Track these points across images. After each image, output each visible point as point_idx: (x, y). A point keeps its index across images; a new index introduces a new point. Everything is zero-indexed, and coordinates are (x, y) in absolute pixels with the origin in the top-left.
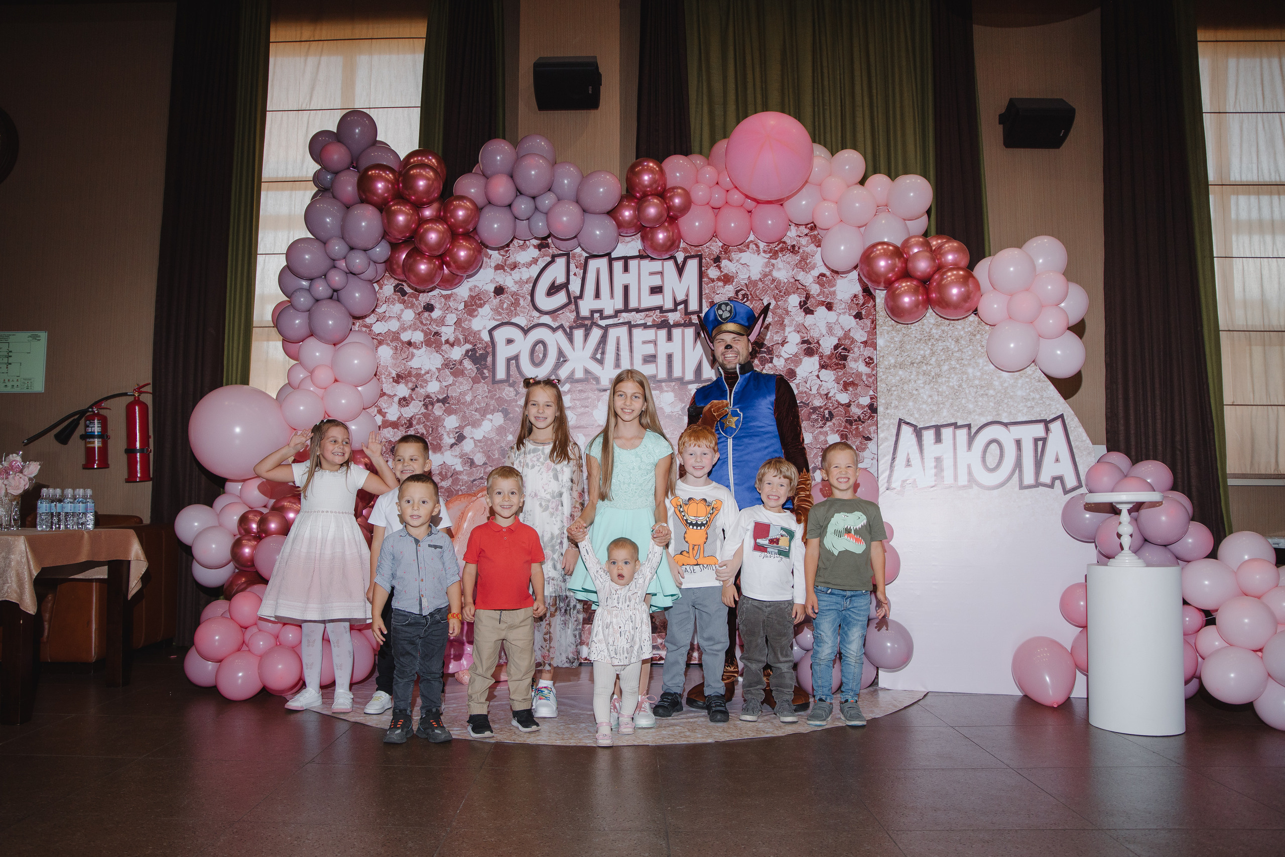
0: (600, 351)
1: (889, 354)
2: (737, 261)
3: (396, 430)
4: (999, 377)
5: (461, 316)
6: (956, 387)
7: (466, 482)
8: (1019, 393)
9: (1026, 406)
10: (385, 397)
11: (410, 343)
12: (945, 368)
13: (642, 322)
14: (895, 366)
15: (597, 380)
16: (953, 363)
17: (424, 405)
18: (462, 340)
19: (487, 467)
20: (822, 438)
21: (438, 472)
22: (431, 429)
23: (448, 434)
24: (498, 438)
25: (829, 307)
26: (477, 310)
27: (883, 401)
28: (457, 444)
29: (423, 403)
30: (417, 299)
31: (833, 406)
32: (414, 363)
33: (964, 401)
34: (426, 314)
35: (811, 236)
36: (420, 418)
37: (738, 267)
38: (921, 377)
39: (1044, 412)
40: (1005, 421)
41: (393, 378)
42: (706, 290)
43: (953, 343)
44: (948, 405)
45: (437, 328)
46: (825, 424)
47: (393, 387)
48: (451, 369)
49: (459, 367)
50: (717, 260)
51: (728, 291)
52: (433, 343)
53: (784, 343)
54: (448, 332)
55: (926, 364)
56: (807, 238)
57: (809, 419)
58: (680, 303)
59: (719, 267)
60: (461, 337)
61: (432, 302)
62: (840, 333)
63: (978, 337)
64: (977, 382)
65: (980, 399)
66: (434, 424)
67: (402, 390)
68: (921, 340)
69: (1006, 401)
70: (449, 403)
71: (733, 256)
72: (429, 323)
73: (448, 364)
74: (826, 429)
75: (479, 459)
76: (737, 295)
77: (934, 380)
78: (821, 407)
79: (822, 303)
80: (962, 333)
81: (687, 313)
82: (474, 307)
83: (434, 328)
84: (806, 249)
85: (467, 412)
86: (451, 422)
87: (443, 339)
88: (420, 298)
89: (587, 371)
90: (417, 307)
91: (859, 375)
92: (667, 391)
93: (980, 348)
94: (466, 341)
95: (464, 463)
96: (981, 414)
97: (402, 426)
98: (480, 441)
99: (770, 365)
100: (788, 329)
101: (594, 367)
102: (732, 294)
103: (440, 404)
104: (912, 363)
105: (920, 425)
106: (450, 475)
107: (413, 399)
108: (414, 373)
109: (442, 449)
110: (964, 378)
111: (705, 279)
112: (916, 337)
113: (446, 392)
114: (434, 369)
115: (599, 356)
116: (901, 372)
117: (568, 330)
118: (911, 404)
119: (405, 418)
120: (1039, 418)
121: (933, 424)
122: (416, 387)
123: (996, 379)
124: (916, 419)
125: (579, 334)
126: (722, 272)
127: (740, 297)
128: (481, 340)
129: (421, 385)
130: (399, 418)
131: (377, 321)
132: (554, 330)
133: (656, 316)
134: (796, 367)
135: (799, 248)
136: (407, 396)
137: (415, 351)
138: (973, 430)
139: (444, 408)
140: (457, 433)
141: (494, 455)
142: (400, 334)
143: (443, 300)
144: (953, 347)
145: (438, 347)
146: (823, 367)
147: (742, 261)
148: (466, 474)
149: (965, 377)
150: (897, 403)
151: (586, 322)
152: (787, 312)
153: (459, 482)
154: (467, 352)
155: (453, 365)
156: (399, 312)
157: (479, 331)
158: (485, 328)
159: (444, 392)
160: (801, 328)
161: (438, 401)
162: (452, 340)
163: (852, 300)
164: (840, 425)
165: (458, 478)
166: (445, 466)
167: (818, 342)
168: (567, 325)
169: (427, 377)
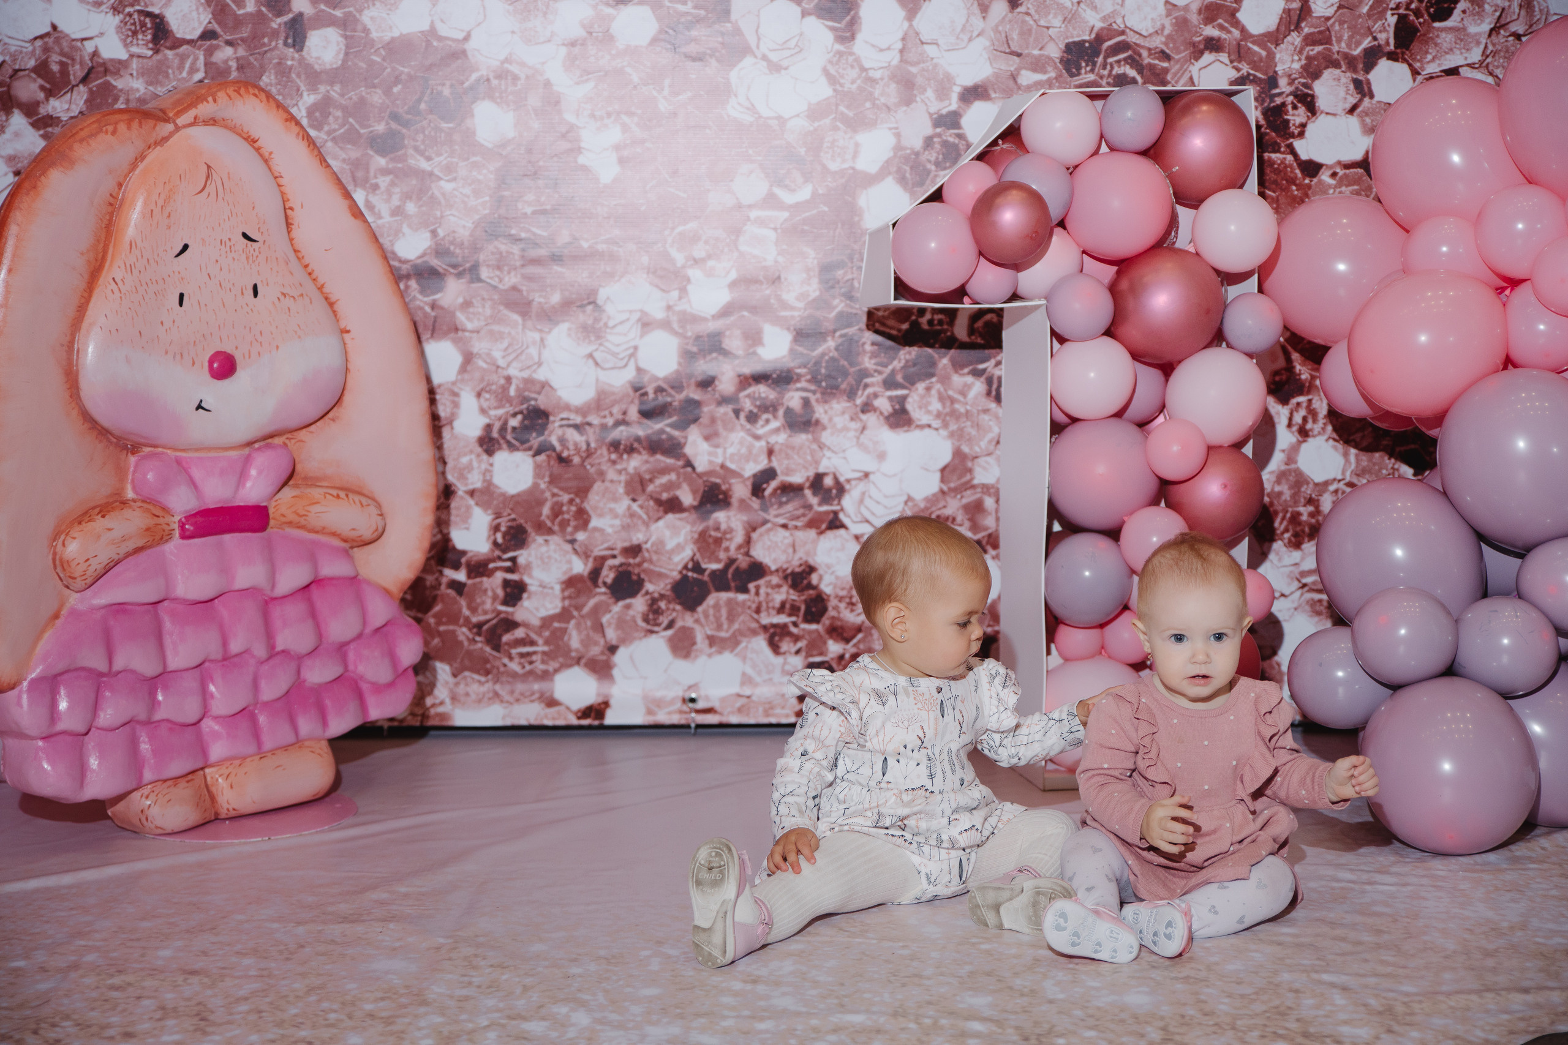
19: (217, 47)
21: (32, 63)
75: (187, 16)
106: (81, 74)
148: (142, 73)
153: (116, 100)
165: (107, 87)
166: (57, 41)
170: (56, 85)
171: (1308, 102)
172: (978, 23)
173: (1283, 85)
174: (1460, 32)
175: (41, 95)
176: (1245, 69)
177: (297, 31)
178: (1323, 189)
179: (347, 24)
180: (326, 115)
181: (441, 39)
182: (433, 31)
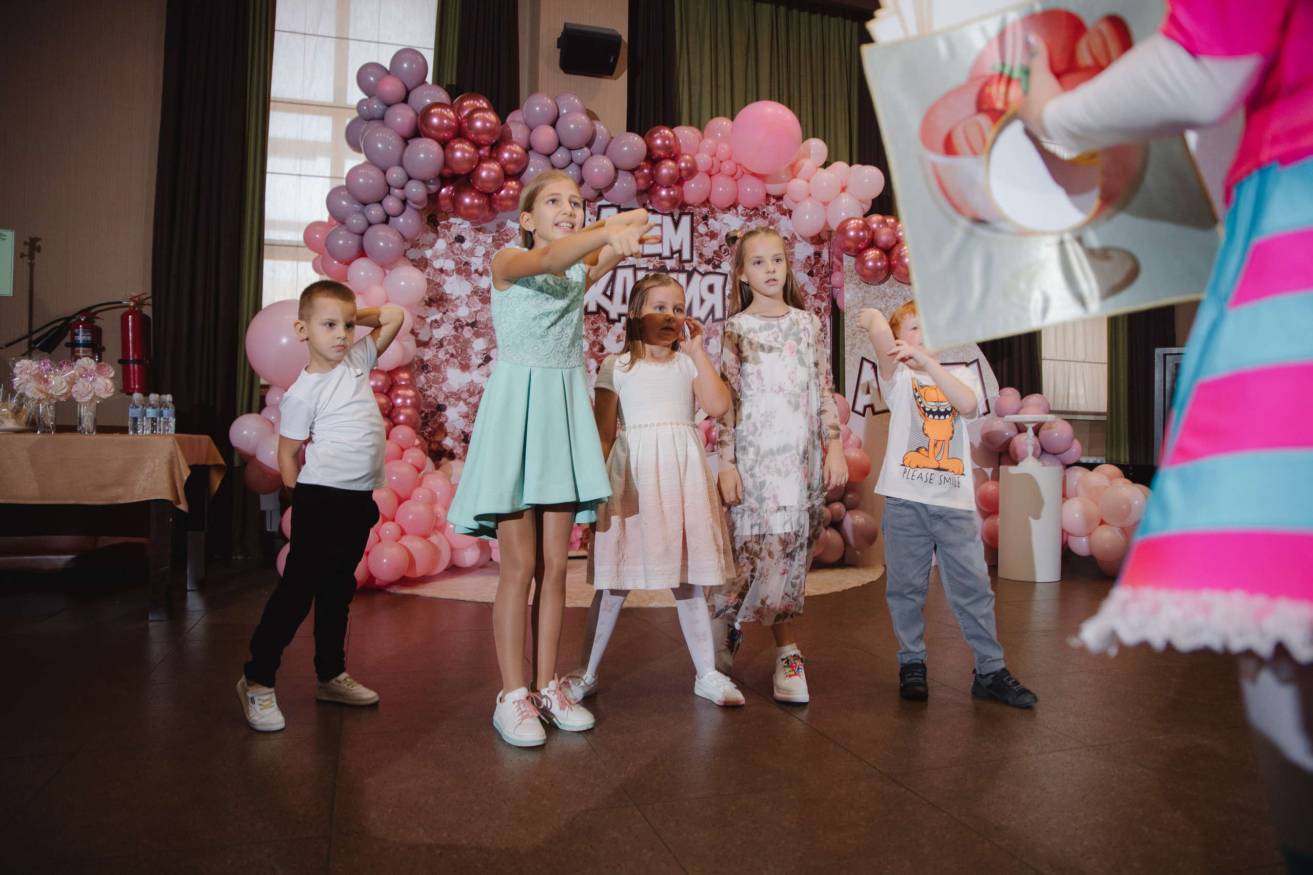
0: (610, 288)
2: (721, 220)
3: (427, 349)
5: (489, 249)
11: (441, 271)
13: (645, 266)
15: (607, 313)
17: (454, 328)
22: (460, 350)
23: (476, 355)
26: (504, 245)
27: (850, 343)
28: (484, 365)
29: (453, 326)
30: (449, 231)
32: (446, 289)
34: (457, 245)
35: (777, 205)
36: (450, 340)
37: (721, 225)
41: (426, 301)
42: (696, 244)
45: (467, 259)
47: (425, 309)
48: (480, 296)
49: (487, 295)
50: (705, 218)
51: (714, 245)
52: (463, 271)
54: (477, 263)
56: (774, 207)
58: (676, 252)
59: (707, 224)
61: (463, 234)
66: (463, 346)
67: (434, 314)
68: (878, 296)
70: (477, 327)
71: (718, 216)
72: (460, 253)
73: (475, 292)
76: (720, 249)
81: (681, 261)
82: (501, 242)
83: (465, 258)
84: (773, 216)
86: (479, 344)
87: (473, 269)
88: (451, 230)
90: (449, 237)
97: (434, 346)
101: (605, 303)
102: (717, 248)
103: (470, 328)
107: (443, 322)
108: (445, 298)
109: (471, 369)
111: (696, 234)
112: (874, 294)
113: (474, 317)
114: (464, 296)
115: (608, 293)
119: (437, 339)
122: (447, 310)
126: (709, 229)
127: (723, 251)
129: (451, 309)
130: (431, 339)
131: (411, 247)
133: (656, 261)
135: (768, 215)
136: (438, 319)
137: (446, 278)
139: (473, 332)
140: (484, 354)
142: (432, 262)
143: (473, 233)
145: (468, 275)
147: (725, 221)
150: (859, 344)
156: (432, 241)
159: (473, 317)
161: (468, 324)
162: (481, 270)
163: (807, 261)
169: (458, 302)
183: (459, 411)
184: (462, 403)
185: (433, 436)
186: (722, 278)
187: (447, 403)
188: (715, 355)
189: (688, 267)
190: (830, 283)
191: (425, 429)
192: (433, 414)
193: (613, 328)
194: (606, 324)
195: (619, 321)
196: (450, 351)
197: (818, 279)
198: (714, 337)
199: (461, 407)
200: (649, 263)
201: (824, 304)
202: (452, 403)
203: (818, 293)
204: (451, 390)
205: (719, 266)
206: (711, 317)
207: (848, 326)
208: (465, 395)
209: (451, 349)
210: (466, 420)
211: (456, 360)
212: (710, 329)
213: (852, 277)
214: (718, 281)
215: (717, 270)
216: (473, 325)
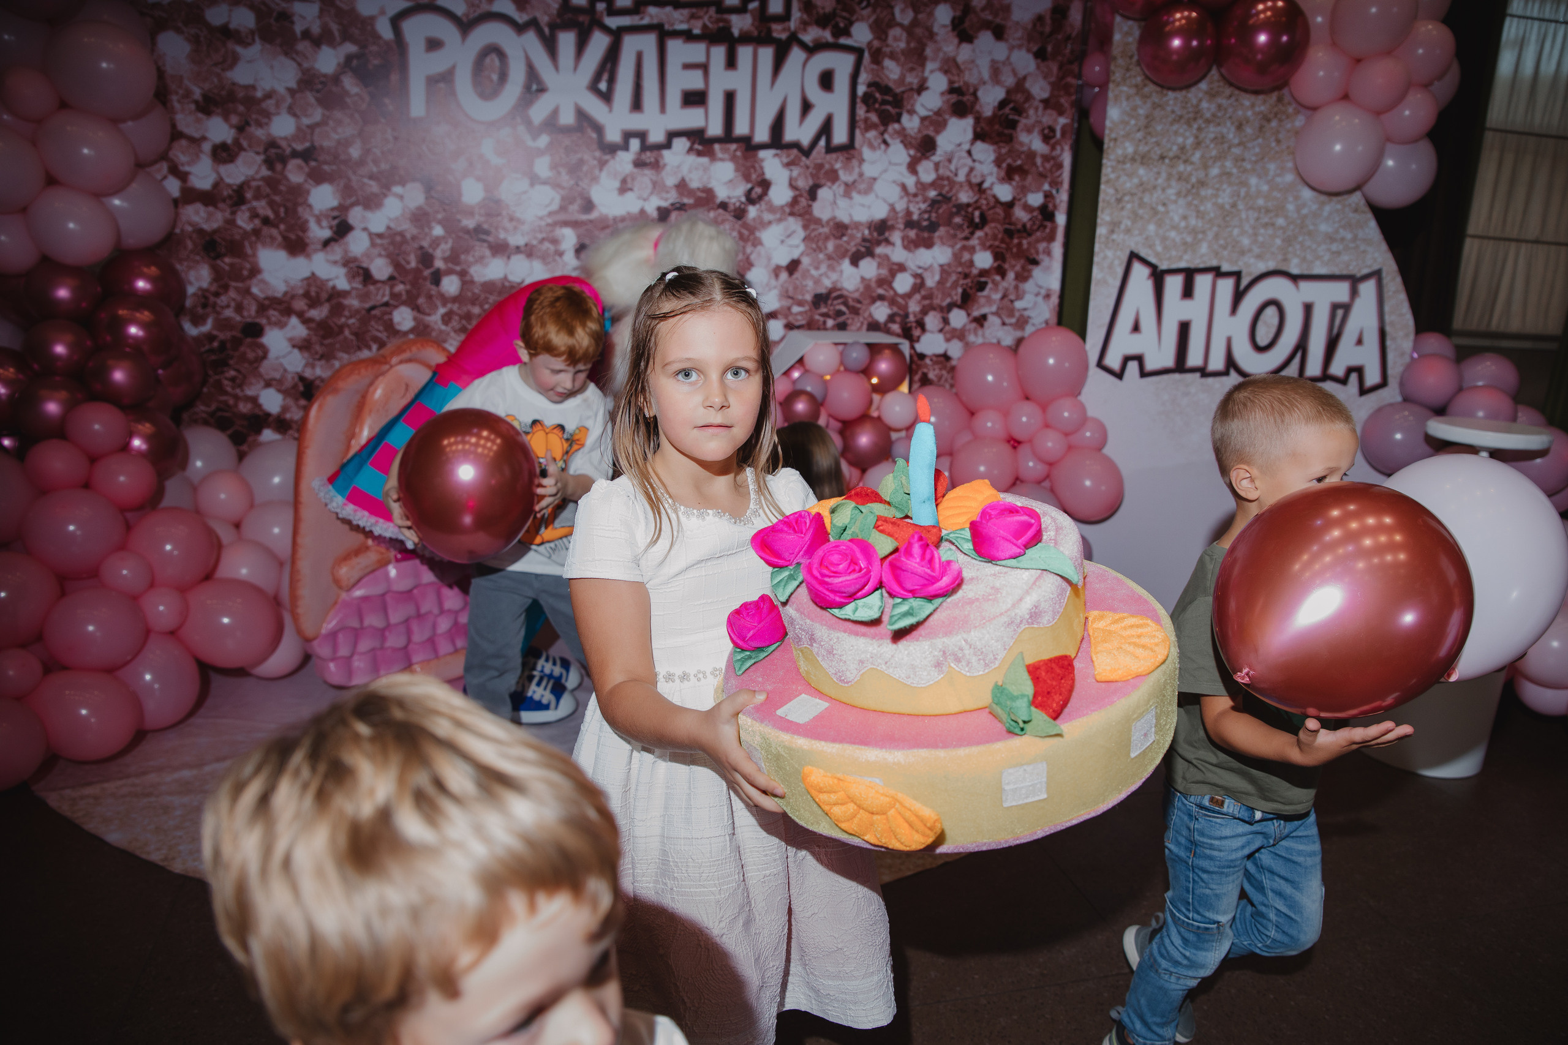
0: (605, 76)
1: (1127, 136)
3: (211, 209)
4: (1297, 198)
6: (1227, 207)
7: (357, 311)
8: (1324, 227)
9: (1329, 250)
10: (184, 142)
11: (226, 32)
12: (1215, 171)
13: (684, 27)
14: (1133, 160)
15: (599, 129)
16: (1228, 164)
17: (265, 161)
18: (337, 34)
19: (396, 284)
20: (966, 256)
21: (302, 292)
22: (282, 210)
23: (318, 221)
24: (415, 231)
25: (999, 34)
28: (336, 240)
29: (262, 157)
31: (988, 204)
32: (240, 75)
33: (1236, 232)
36: (259, 187)
38: (1173, 183)
39: (1355, 263)
40: (1295, 271)
41: (196, 102)
43: (1233, 129)
44: (1210, 235)
45: (284, 5)
46: (972, 233)
47: (199, 120)
48: (318, 91)
49: (334, 88)
52: (277, 34)
53: (921, 88)
54: (306, 15)
55: (1186, 162)
57: (949, 223)
60: (335, 27)
62: (1010, 81)
63: (1274, 124)
64: (1261, 202)
65: (1262, 231)
66: (288, 200)
67: (219, 130)
68: (1181, 117)
69: (1300, 239)
70: (316, 160)
73: (309, 81)
74: (974, 242)
75: (381, 269)
77: (1194, 191)
78: (968, 205)
79: (986, 25)
80: (1249, 113)
83: (277, 3)
85: (354, 178)
86: (323, 197)
87: (298, 28)
89: (581, 115)
91: (1031, 155)
92: (722, 160)
93: (1273, 144)
94: (346, 37)
95: (352, 276)
96: (1259, 257)
97: (225, 201)
98: (380, 236)
99: (896, 126)
100: (930, 66)
103: (299, 161)
104: (1162, 158)
105: (1163, 266)
106: (326, 297)
107: (241, 149)
108: (241, 94)
109: (308, 249)
110: (1242, 193)
112: (1173, 112)
113: (309, 137)
114: (281, 89)
115: (603, 86)
116: (1141, 171)
117: (547, 30)
118: (1152, 228)
119: (230, 185)
120: (1345, 272)
121: (1183, 265)
122: (248, 123)
123: (1291, 199)
124: (1157, 254)
125: (567, 40)
128: (377, 37)
129: (256, 120)
130: (216, 185)
132: (520, 29)
133: (708, 17)
134: (938, 132)
136: (229, 142)
137: (239, 49)
138: (1245, 282)
139: (307, 170)
140: (335, 218)
141: (408, 263)
142: (205, 12)
144: (1231, 136)
145: (287, 43)
146: (979, 136)
148: (357, 297)
149: (1243, 191)
150: (1129, 223)
151: (581, 18)
152: (931, 35)
153: (344, 310)
154: (349, 58)
155: (322, 83)
157: (372, 19)
158: (382, 12)
159: (305, 137)
160: (950, 67)
161: (295, 154)
162: (316, 29)
163: (1034, 25)
164: (995, 237)
165: (340, 304)
166: (315, 281)
167: (975, 94)
168: (544, 20)
169: (269, 104)
170: (314, 303)
171: (921, 325)
172: (773, 282)
173: (912, 318)
174: (988, 298)
175: (305, 308)
176: (895, 309)
177: (437, 278)
178: (926, 366)
179: (463, 274)
180: (450, 319)
181: (509, 282)
182: (505, 278)
183: (290, 334)
184: (294, 321)
185: (241, 386)
186: (849, 60)
187: (264, 321)
188: (828, 222)
189: (779, 32)
190: (1079, 76)
191: (222, 372)
192: (237, 342)
193: (611, 163)
194: (598, 154)
195: (625, 147)
196: (261, 212)
197: (1055, 68)
198: (829, 184)
199: (294, 327)
200: (693, 22)
201: (1062, 121)
202: (273, 319)
203: (1052, 95)
204: (270, 293)
205: (847, 33)
206: (822, 143)
207: (1108, 181)
208: (300, 304)
209: (263, 207)
210: (306, 355)
211: (274, 232)
212: (819, 167)
213: (1128, 70)
214: (841, 64)
215: (843, 41)
216: (307, 155)
